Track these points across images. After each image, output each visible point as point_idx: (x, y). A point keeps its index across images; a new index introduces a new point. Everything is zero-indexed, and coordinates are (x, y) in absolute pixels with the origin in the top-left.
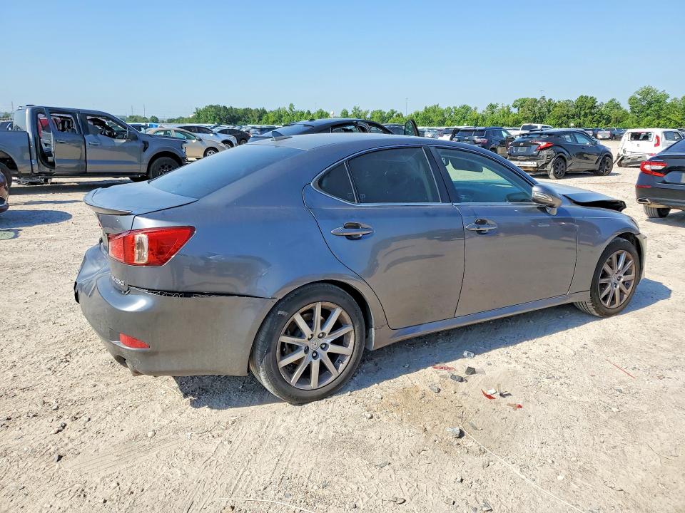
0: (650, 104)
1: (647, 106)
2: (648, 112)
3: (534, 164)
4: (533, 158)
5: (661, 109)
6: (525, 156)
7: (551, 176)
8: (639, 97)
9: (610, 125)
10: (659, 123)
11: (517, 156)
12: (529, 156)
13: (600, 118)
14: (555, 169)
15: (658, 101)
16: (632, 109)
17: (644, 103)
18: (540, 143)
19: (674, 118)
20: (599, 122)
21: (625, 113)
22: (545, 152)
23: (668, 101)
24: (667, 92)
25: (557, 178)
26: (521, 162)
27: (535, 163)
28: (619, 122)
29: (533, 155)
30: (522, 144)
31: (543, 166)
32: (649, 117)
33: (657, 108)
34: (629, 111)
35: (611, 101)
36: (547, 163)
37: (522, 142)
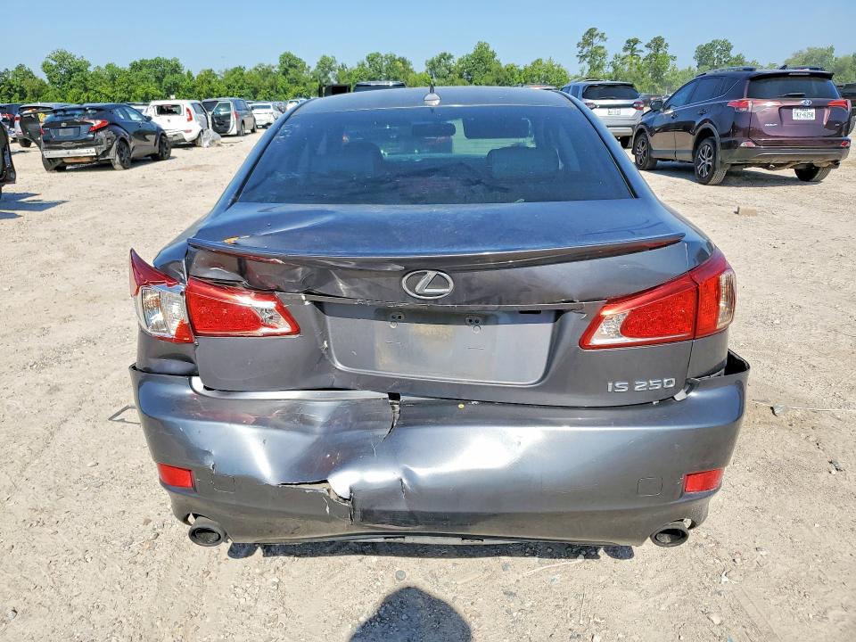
0: (70, 73)
1: (67, 76)
2: (71, 83)
3: (91, 151)
4: (87, 143)
5: (86, 80)
6: (74, 141)
7: (117, 166)
8: (54, 63)
9: (27, 100)
10: (88, 98)
11: (60, 142)
12: (82, 141)
13: (9, 89)
14: (121, 156)
15: (78, 69)
16: (49, 78)
17: (63, 72)
18: (92, 122)
19: (104, 91)
20: (11, 96)
21: (42, 84)
22: (102, 134)
23: (91, 69)
24: (86, 59)
25: (125, 168)
26: (71, 151)
27: (93, 150)
28: (38, 96)
29: (86, 140)
30: (63, 125)
31: (105, 153)
32: (74, 90)
33: (79, 78)
34: (47, 82)
35: (20, 68)
36: (109, 149)
37: (65, 121)
